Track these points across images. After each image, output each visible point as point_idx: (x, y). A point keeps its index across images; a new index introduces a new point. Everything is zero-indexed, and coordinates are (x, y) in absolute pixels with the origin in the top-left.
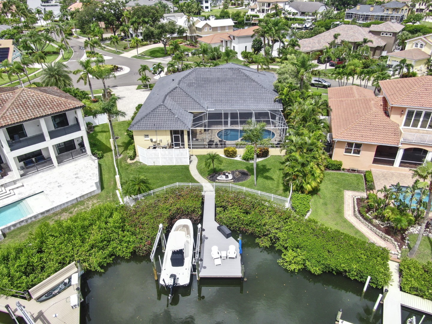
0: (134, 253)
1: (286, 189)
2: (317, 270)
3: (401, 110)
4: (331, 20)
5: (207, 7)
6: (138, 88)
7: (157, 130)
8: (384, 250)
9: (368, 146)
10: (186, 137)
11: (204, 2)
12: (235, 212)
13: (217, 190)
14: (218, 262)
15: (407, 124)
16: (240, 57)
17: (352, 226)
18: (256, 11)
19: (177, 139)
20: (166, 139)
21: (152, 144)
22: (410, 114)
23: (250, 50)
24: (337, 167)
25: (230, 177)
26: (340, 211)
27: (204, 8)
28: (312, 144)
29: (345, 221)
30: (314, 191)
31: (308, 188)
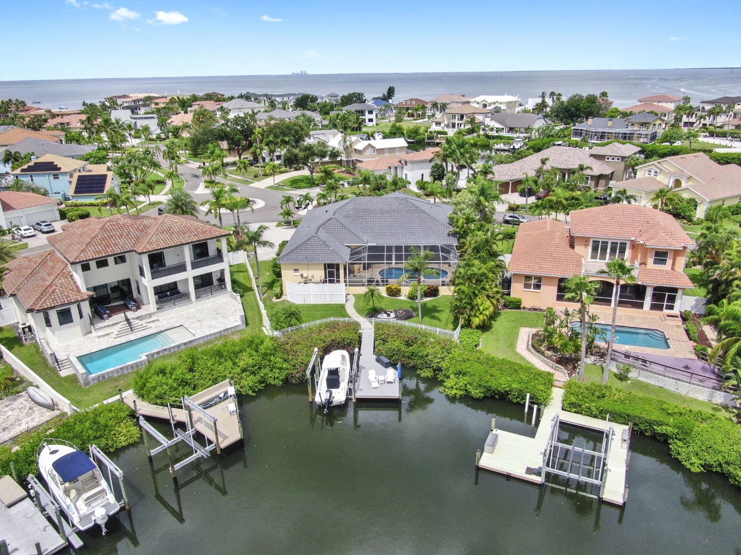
0: (286, 381)
1: (455, 323)
2: (476, 393)
3: (585, 240)
4: (551, 138)
5: (371, 120)
6: (278, 225)
7: (309, 263)
8: (549, 373)
9: (550, 279)
10: (342, 272)
11: (367, 113)
12: (395, 344)
13: (378, 327)
14: (375, 385)
15: (594, 257)
16: (414, 188)
17: (524, 359)
18: (442, 125)
19: (331, 274)
20: (320, 274)
21: (302, 280)
23: (428, 178)
24: (517, 305)
25: (393, 315)
26: (512, 345)
27: (367, 121)
28: (484, 274)
29: (517, 354)
30: (484, 327)
31: (476, 321)
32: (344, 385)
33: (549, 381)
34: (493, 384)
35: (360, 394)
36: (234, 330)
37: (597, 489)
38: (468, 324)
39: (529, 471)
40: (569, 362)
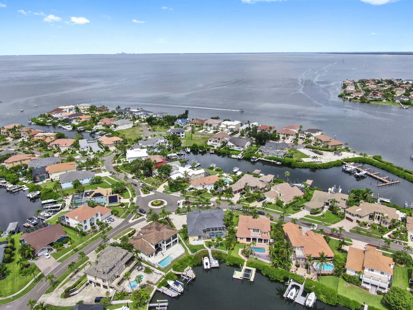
0: (197, 264)
1: (227, 249)
2: (232, 264)
3: (252, 229)
5: (183, 136)
7: (195, 235)
8: (244, 260)
9: (245, 238)
10: (202, 237)
11: (181, 133)
12: (216, 255)
13: (212, 250)
14: (214, 264)
15: (253, 231)
16: (209, 192)
17: (240, 256)
18: (212, 141)
19: (200, 238)
20: (197, 238)
21: (193, 239)
22: (253, 229)
24: (239, 243)
25: (214, 247)
26: (238, 253)
27: (181, 136)
28: (232, 239)
29: (239, 255)
30: (233, 249)
31: (231, 248)
32: (209, 264)
33: (244, 261)
34: (235, 263)
35: (212, 266)
36: (184, 254)
37: (249, 279)
38: (229, 249)
39: (240, 278)
40: (247, 257)
